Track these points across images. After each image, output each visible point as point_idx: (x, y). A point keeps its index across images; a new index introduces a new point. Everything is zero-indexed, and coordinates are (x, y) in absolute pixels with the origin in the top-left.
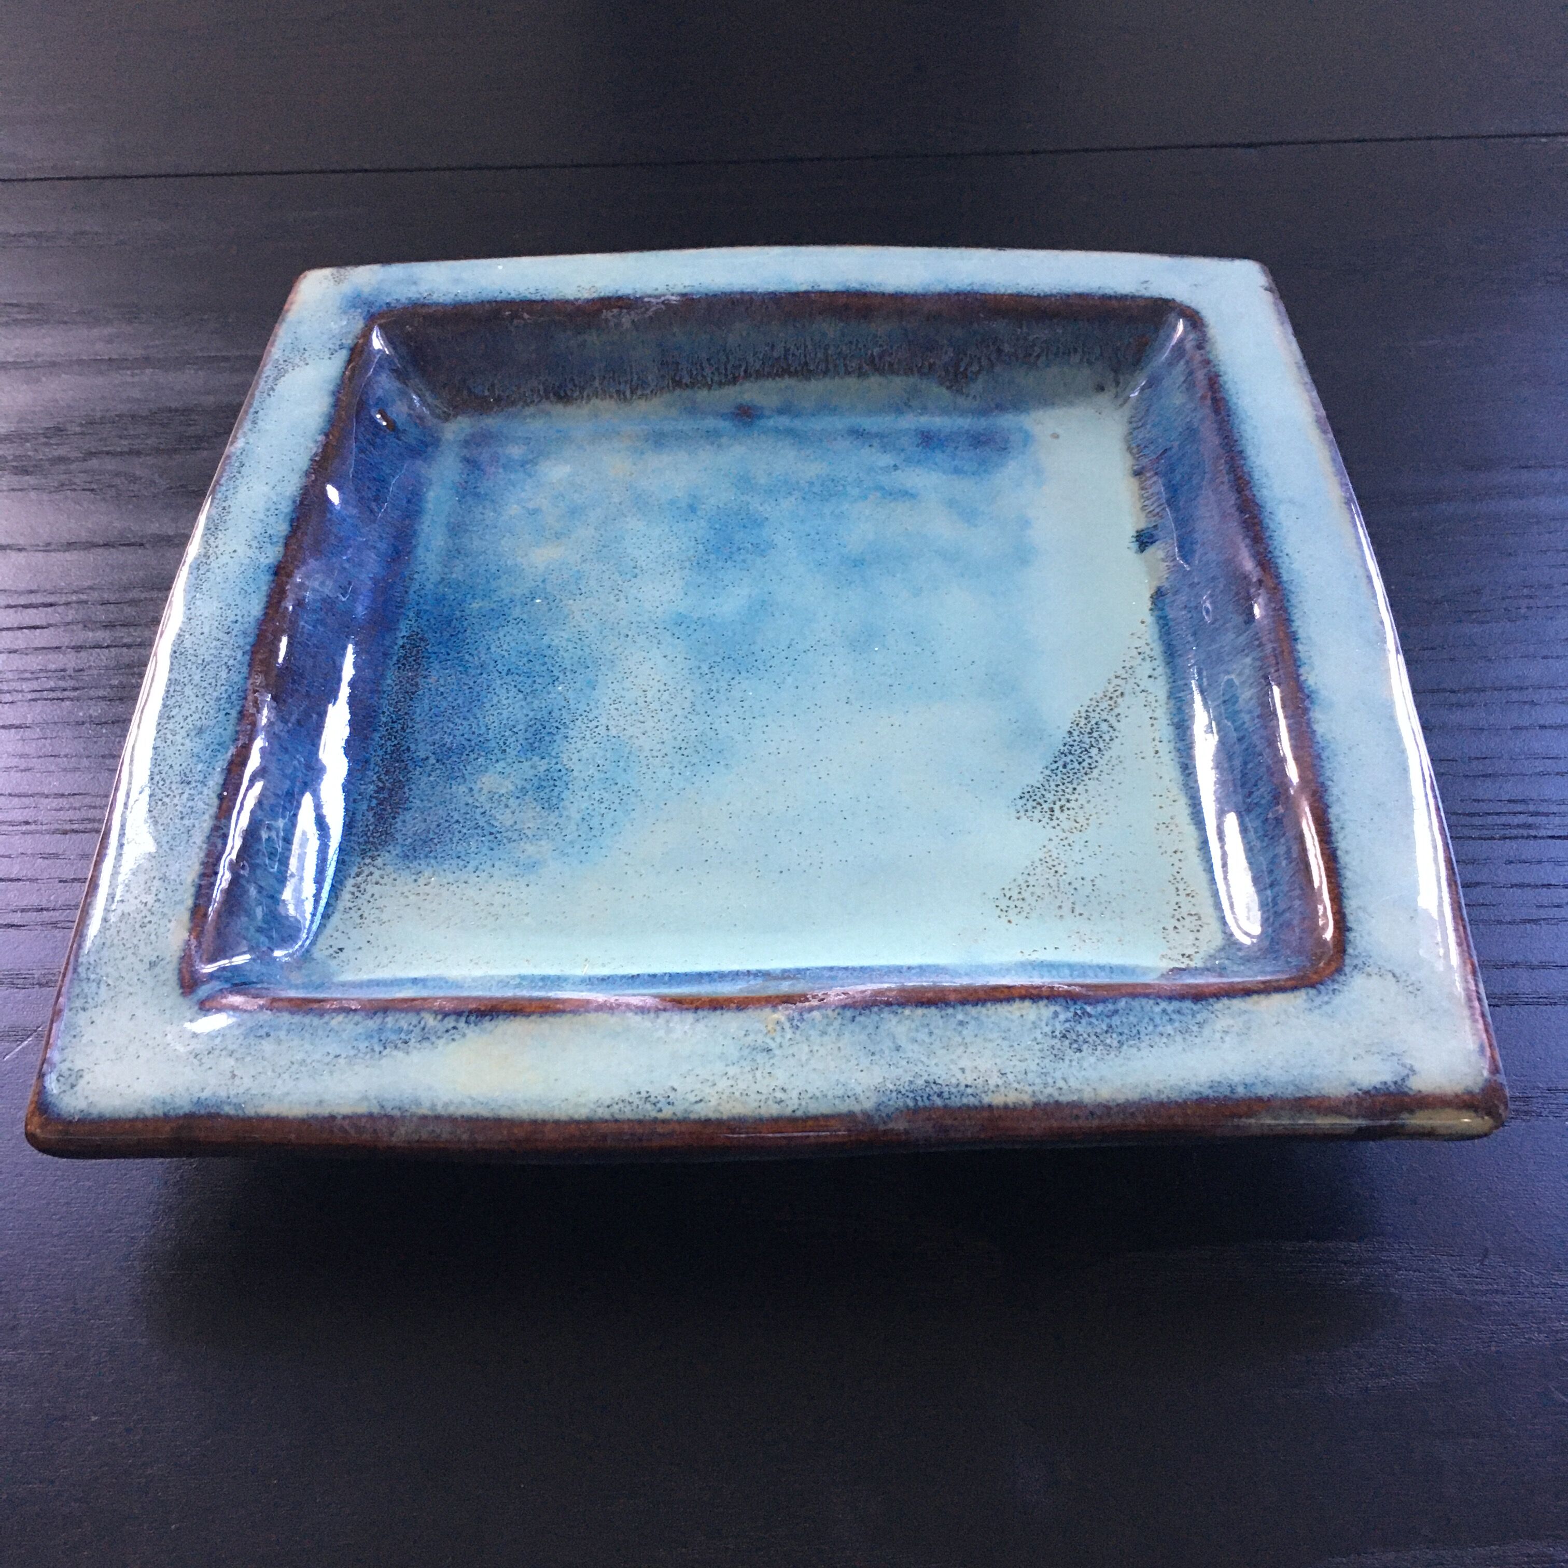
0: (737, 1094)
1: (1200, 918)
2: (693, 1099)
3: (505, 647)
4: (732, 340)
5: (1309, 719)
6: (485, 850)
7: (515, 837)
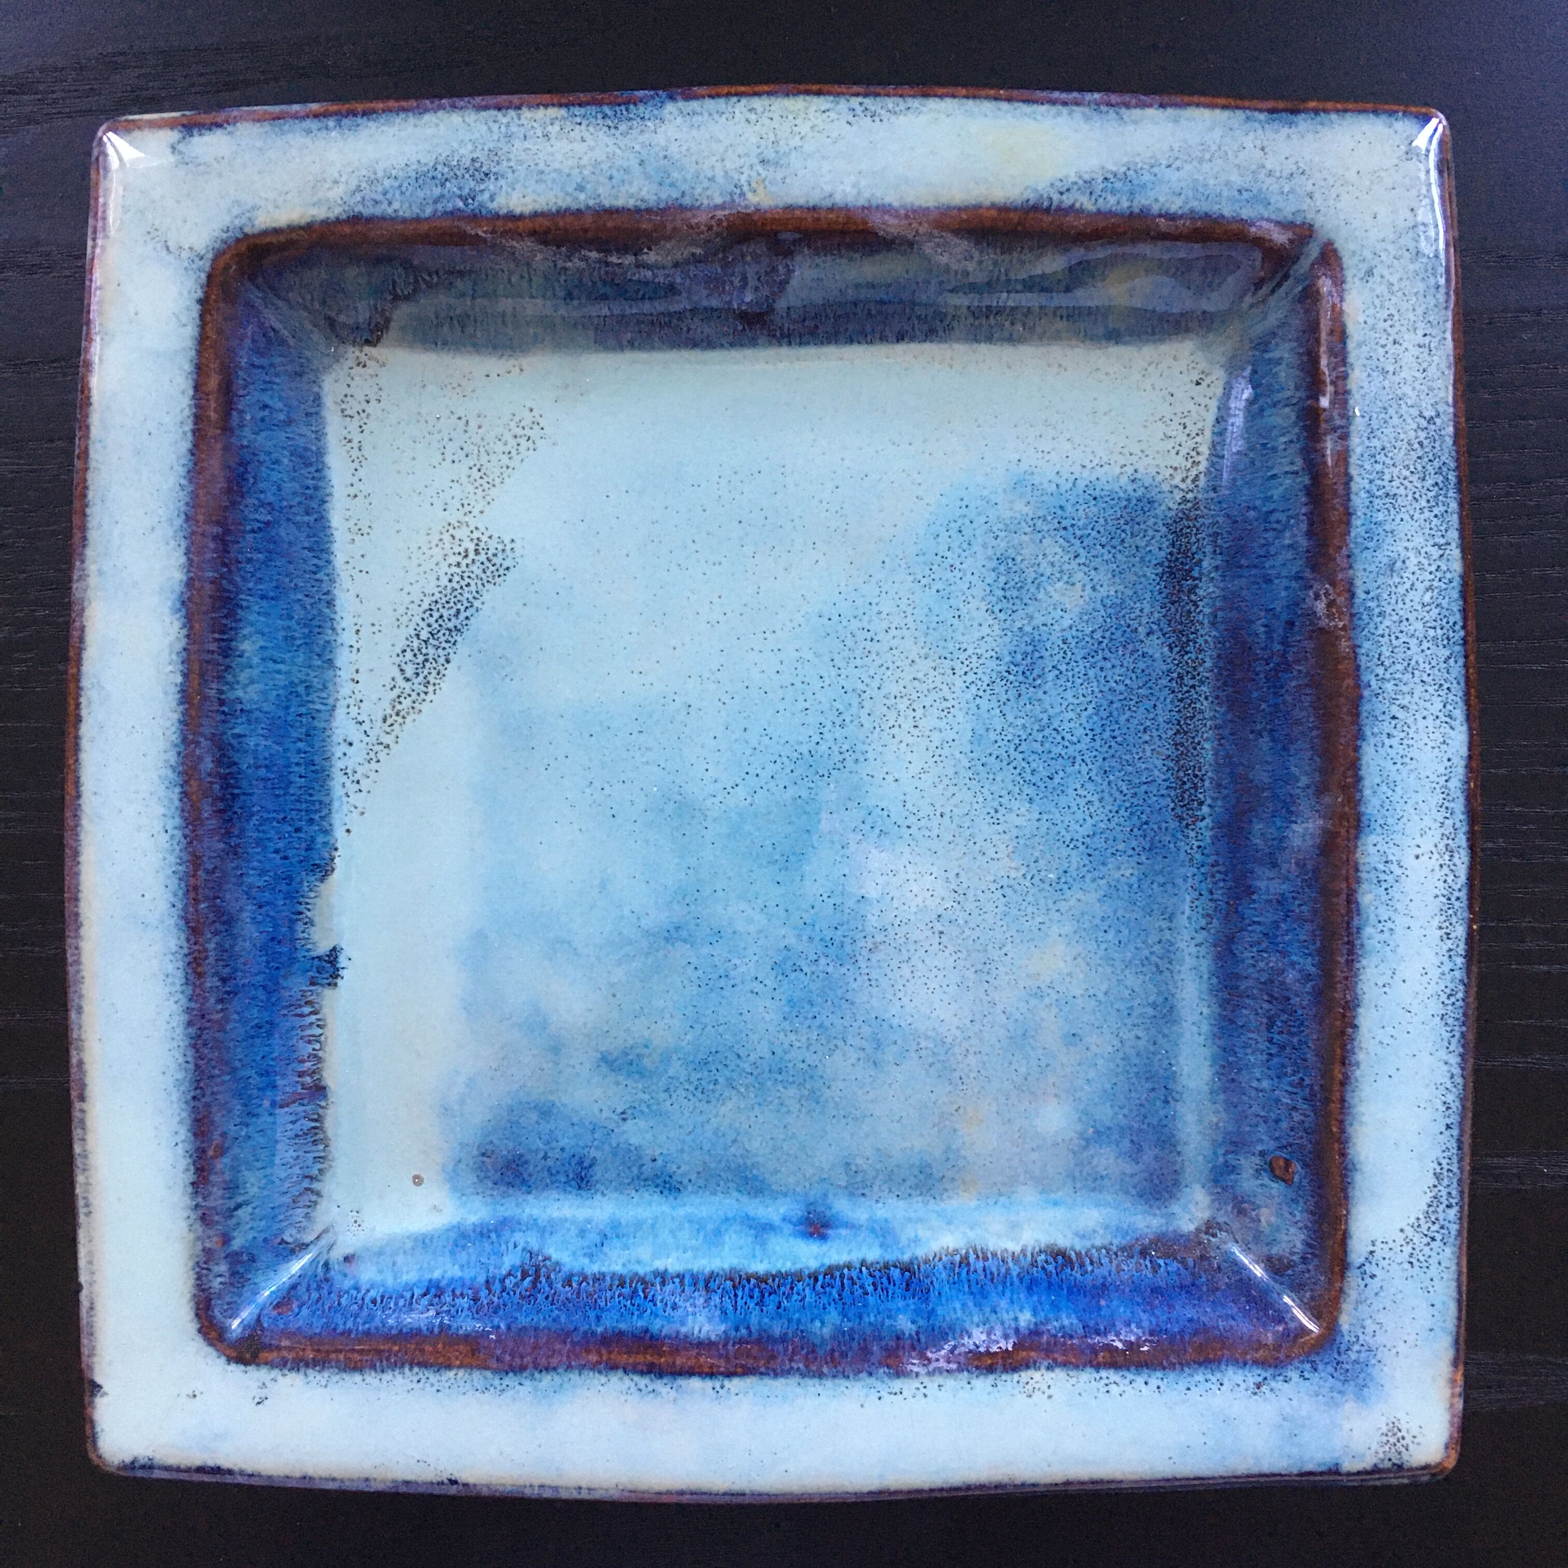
0: (791, 117)
1: (343, 411)
2: (832, 115)
3: (1082, 802)
4: (833, 1316)
5: (189, 571)
6: (1069, 508)
7: (1039, 523)
